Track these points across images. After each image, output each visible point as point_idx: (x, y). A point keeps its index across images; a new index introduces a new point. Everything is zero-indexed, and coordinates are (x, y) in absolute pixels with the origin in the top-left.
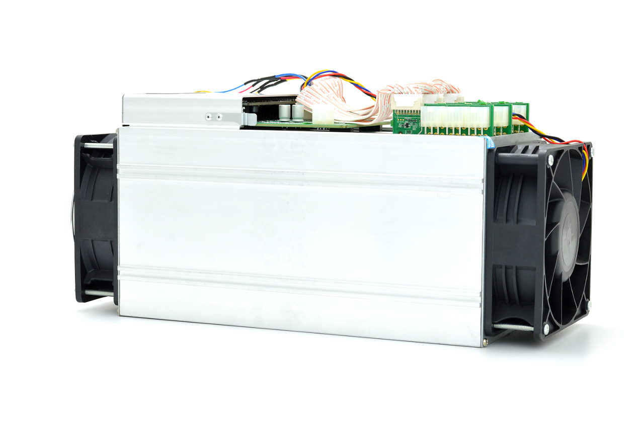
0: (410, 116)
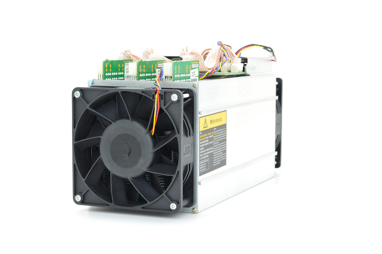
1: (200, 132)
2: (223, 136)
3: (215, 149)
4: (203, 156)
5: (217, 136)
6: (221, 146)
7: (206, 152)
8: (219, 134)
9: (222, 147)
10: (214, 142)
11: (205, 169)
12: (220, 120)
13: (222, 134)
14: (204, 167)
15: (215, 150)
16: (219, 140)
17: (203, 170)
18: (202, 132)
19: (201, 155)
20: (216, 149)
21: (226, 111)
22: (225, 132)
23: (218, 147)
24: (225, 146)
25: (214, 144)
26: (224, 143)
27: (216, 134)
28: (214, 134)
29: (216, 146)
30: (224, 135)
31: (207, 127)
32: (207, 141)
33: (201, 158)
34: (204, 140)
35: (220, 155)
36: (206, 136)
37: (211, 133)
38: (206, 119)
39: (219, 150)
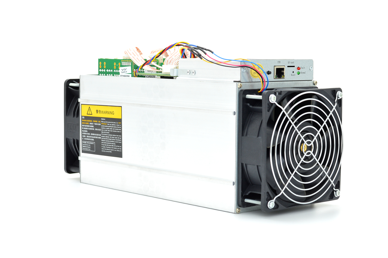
1: (82, 116)
2: (116, 129)
3: (104, 138)
4: (86, 138)
5: (106, 126)
6: (114, 137)
7: (90, 135)
8: (109, 126)
9: (114, 139)
10: (103, 130)
11: (90, 149)
12: (112, 113)
13: (115, 127)
14: (89, 147)
15: (102, 137)
16: (109, 131)
17: (87, 149)
18: (85, 117)
19: (84, 136)
20: (106, 138)
21: (121, 107)
22: (119, 126)
23: (109, 137)
24: (119, 139)
25: (102, 132)
26: (118, 136)
27: (106, 124)
28: (102, 124)
29: (105, 135)
30: (118, 128)
31: (92, 114)
32: (93, 126)
33: (84, 138)
34: (87, 125)
35: (112, 146)
36: (91, 122)
37: (98, 121)
38: (89, 107)
39: (110, 140)
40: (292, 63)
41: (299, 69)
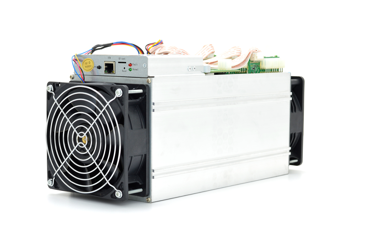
0: (255, 64)
40: (123, 59)
41: (130, 65)
